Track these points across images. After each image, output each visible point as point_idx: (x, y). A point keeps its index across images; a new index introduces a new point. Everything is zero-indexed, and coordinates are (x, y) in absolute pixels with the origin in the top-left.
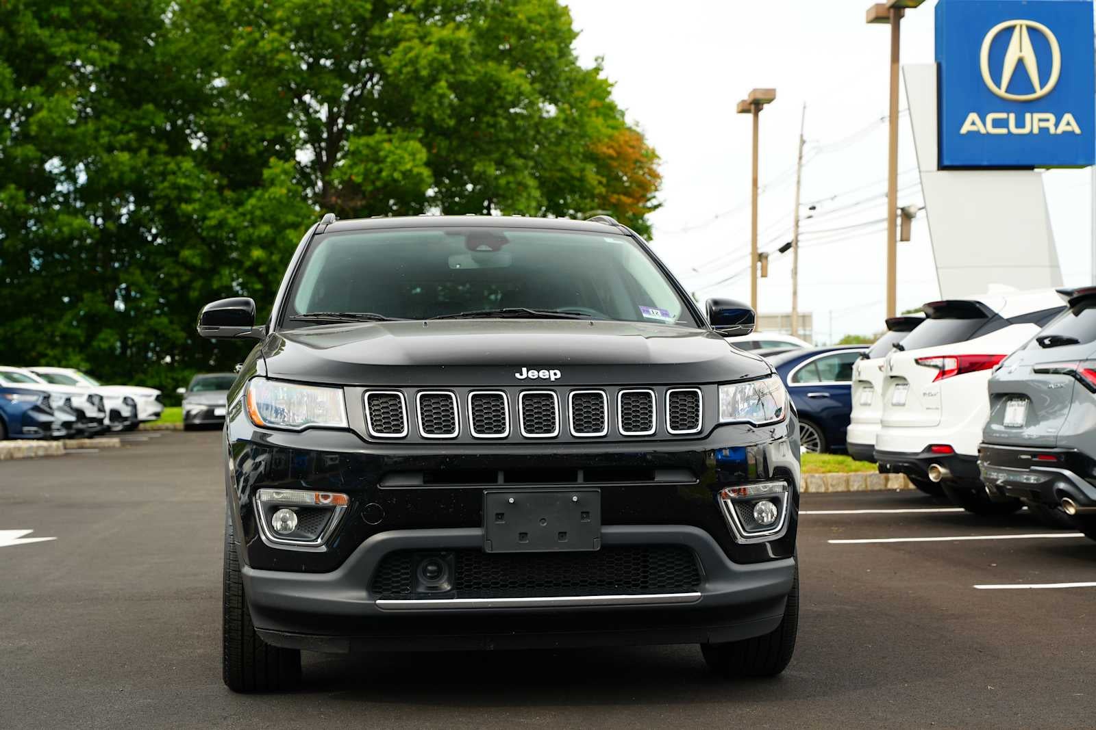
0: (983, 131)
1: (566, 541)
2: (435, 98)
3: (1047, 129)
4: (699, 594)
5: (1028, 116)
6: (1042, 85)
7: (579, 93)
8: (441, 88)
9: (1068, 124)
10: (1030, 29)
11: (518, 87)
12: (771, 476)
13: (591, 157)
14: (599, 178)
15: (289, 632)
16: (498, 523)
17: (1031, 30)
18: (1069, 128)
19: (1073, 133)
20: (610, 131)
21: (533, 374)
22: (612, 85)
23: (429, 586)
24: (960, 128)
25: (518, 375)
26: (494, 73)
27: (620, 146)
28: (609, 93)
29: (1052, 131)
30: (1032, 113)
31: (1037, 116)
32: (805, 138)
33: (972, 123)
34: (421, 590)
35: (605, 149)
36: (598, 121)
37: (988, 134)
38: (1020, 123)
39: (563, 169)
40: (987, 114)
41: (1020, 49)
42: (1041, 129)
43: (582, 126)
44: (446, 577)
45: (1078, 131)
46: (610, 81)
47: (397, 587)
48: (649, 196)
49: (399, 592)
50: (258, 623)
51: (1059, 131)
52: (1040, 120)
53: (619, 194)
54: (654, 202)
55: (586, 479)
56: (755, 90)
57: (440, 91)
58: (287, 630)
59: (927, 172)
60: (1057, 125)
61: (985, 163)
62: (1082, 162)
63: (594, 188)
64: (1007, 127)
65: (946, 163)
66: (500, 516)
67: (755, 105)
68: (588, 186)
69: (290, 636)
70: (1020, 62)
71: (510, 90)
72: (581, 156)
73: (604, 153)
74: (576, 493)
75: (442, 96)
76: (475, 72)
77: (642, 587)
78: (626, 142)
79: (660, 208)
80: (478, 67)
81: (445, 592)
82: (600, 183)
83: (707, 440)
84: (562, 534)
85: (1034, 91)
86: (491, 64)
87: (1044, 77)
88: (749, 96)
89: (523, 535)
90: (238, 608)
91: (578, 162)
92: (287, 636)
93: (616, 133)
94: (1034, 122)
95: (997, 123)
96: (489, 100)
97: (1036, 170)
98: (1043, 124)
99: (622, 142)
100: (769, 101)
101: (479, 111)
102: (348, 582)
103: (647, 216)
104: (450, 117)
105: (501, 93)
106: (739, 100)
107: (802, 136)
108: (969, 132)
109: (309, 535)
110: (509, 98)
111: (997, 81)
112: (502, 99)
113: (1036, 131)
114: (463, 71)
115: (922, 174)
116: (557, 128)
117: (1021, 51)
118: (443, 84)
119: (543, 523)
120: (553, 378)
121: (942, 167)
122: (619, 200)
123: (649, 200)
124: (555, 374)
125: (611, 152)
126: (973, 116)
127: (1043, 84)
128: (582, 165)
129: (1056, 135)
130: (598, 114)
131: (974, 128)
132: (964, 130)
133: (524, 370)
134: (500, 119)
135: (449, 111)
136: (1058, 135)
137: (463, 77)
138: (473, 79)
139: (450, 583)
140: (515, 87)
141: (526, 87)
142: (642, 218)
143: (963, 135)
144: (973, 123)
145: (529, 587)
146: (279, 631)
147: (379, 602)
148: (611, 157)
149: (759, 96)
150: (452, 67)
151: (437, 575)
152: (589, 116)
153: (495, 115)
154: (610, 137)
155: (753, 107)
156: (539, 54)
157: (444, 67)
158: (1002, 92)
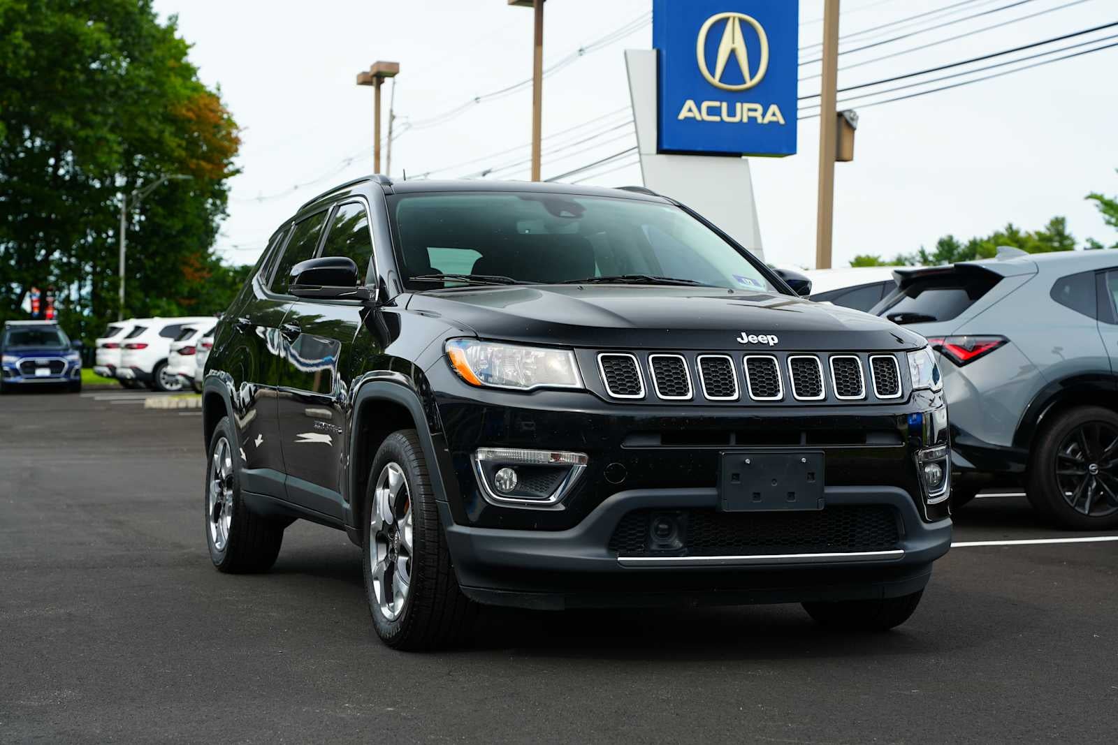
0: (698, 118)
1: (795, 501)
2: (10, 49)
3: (755, 119)
4: (902, 551)
5: (738, 105)
6: (752, 77)
7: (158, 53)
8: (16, 38)
9: (774, 115)
10: (742, 21)
11: (98, 42)
12: (935, 442)
13: (170, 119)
14: (177, 140)
15: (501, 590)
16: (733, 483)
17: (743, 23)
18: (774, 119)
19: (777, 123)
20: (188, 92)
21: (753, 339)
22: (188, 47)
23: (661, 543)
24: (678, 114)
25: (739, 339)
26: (71, 25)
27: (200, 109)
28: (186, 54)
29: (760, 120)
30: (742, 103)
31: (747, 106)
32: (394, 113)
33: (688, 110)
34: (654, 547)
35: (184, 111)
36: (177, 81)
37: (703, 121)
38: (732, 113)
39: (141, 130)
40: (703, 101)
41: (732, 40)
42: (749, 118)
43: (161, 85)
44: (675, 535)
45: (782, 121)
46: (188, 42)
47: (633, 545)
48: (225, 161)
49: (633, 550)
50: (466, 582)
51: (766, 121)
52: (750, 110)
53: (198, 158)
54: (231, 168)
55: (809, 442)
56: (378, 63)
57: (16, 41)
58: (500, 588)
59: (647, 155)
60: (764, 115)
61: (700, 149)
62: (784, 151)
63: (173, 151)
64: (719, 114)
65: (665, 147)
66: (736, 476)
67: (377, 77)
68: (168, 149)
69: (503, 593)
70: (733, 54)
71: (88, 43)
72: (160, 117)
73: (184, 115)
74: (805, 454)
75: (17, 46)
76: (52, 24)
77: (850, 546)
78: (206, 105)
79: (238, 176)
80: (55, 19)
81: (677, 550)
82: (179, 146)
83: (907, 405)
84: (791, 495)
85: (744, 82)
86: (68, 16)
87: (754, 68)
88: (372, 67)
89: (757, 495)
90: (433, 567)
91: (157, 123)
92: (499, 593)
93: (196, 95)
94: (744, 111)
95: (711, 111)
96: (65, 54)
97: (744, 157)
98: (752, 114)
99: (202, 106)
100: (392, 75)
101: (54, 64)
102: (587, 539)
103: (224, 181)
104: (25, 68)
105: (79, 46)
106: (360, 71)
107: (391, 111)
108: (687, 118)
109: (538, 493)
110: (88, 53)
111: (712, 71)
112: (80, 53)
113: (745, 120)
114: (38, 23)
115: (643, 157)
116: (138, 85)
117: (733, 43)
118: (19, 34)
119: (774, 484)
120: (771, 343)
121: (661, 151)
122: (198, 165)
123: (226, 165)
124: (772, 339)
125: (190, 114)
126: (690, 103)
127: (752, 75)
128: (161, 127)
129: (762, 124)
130: (177, 74)
131: (690, 115)
132: (681, 117)
133: (744, 334)
134: (77, 74)
135: (24, 62)
136: (765, 125)
137: (39, 29)
138: (50, 30)
139: (681, 541)
140: (94, 42)
141: (106, 42)
142: (219, 184)
143: (680, 120)
144: (690, 110)
145: (752, 545)
146: (492, 589)
147: (620, 559)
148: (190, 120)
149: (383, 69)
150: (29, 17)
151: (666, 534)
152: (168, 76)
153: (71, 69)
154: (189, 98)
155: (374, 80)
156: (118, 9)
157: (20, 17)
158: (716, 81)
